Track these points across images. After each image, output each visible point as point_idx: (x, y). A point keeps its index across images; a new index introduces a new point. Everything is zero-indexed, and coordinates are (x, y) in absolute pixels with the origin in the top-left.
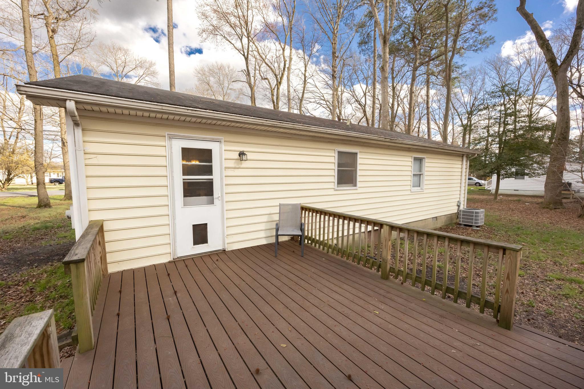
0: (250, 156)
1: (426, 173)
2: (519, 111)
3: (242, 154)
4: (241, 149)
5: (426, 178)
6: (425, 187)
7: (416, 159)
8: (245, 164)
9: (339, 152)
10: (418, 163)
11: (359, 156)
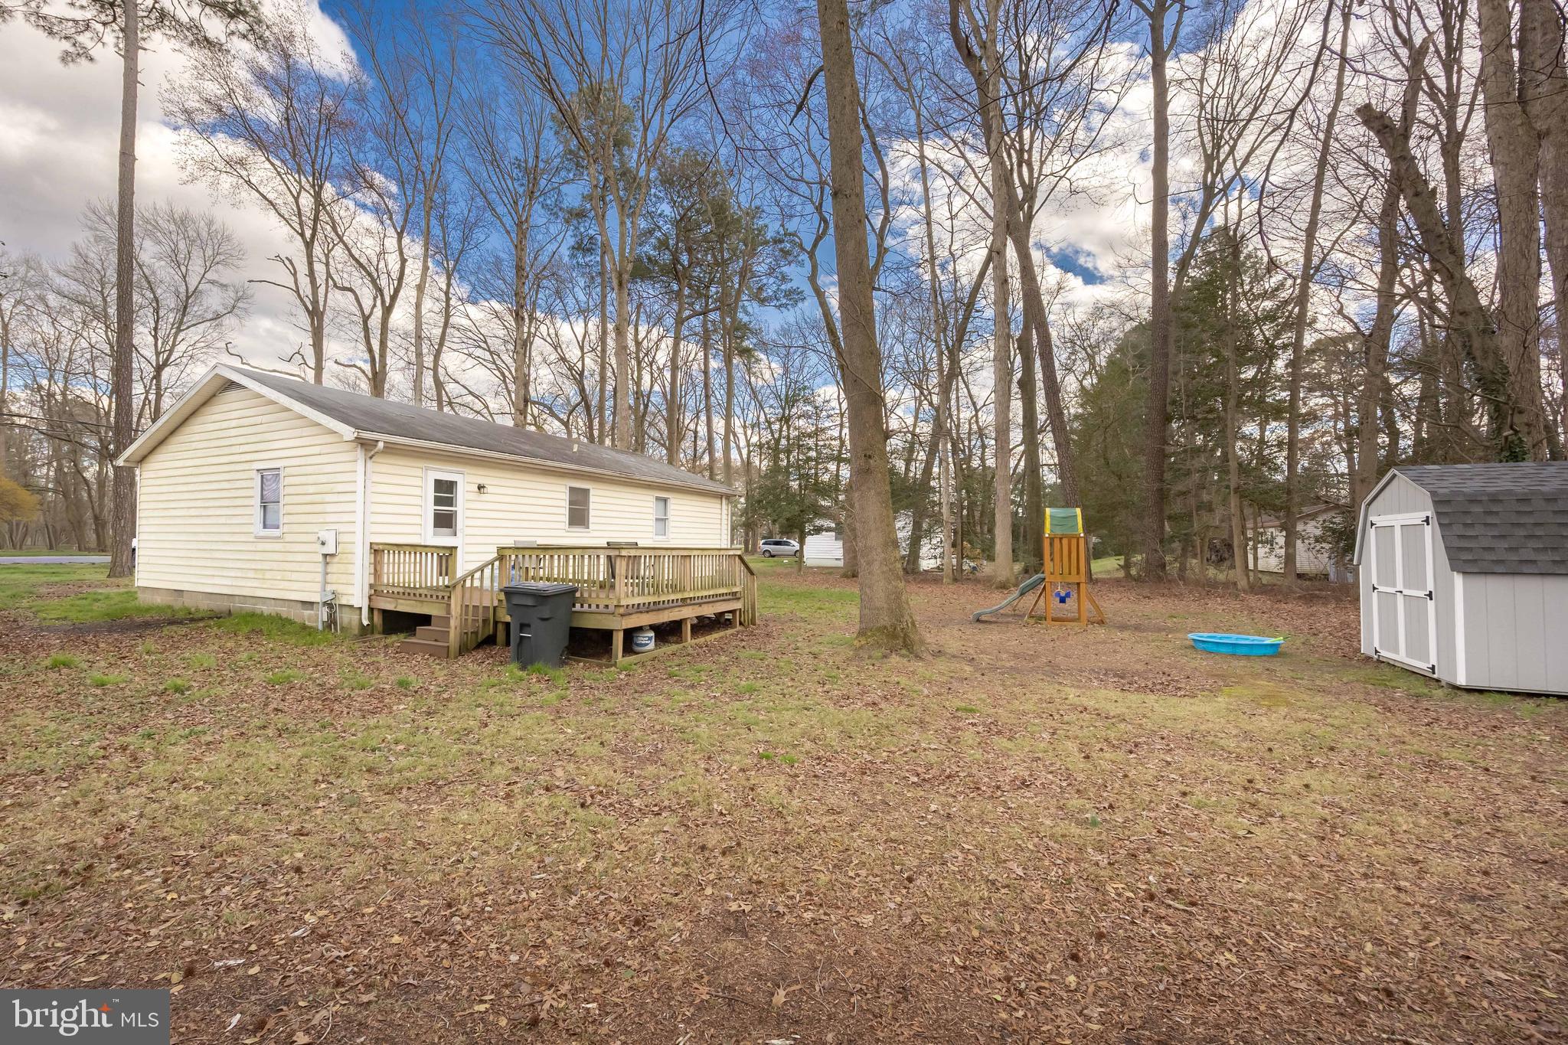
0: (489, 489)
1: (671, 518)
2: (823, 430)
3: (480, 487)
4: (482, 481)
5: (672, 524)
6: (672, 536)
7: (658, 499)
8: (484, 497)
9: (572, 489)
10: (662, 504)
11: (592, 492)
